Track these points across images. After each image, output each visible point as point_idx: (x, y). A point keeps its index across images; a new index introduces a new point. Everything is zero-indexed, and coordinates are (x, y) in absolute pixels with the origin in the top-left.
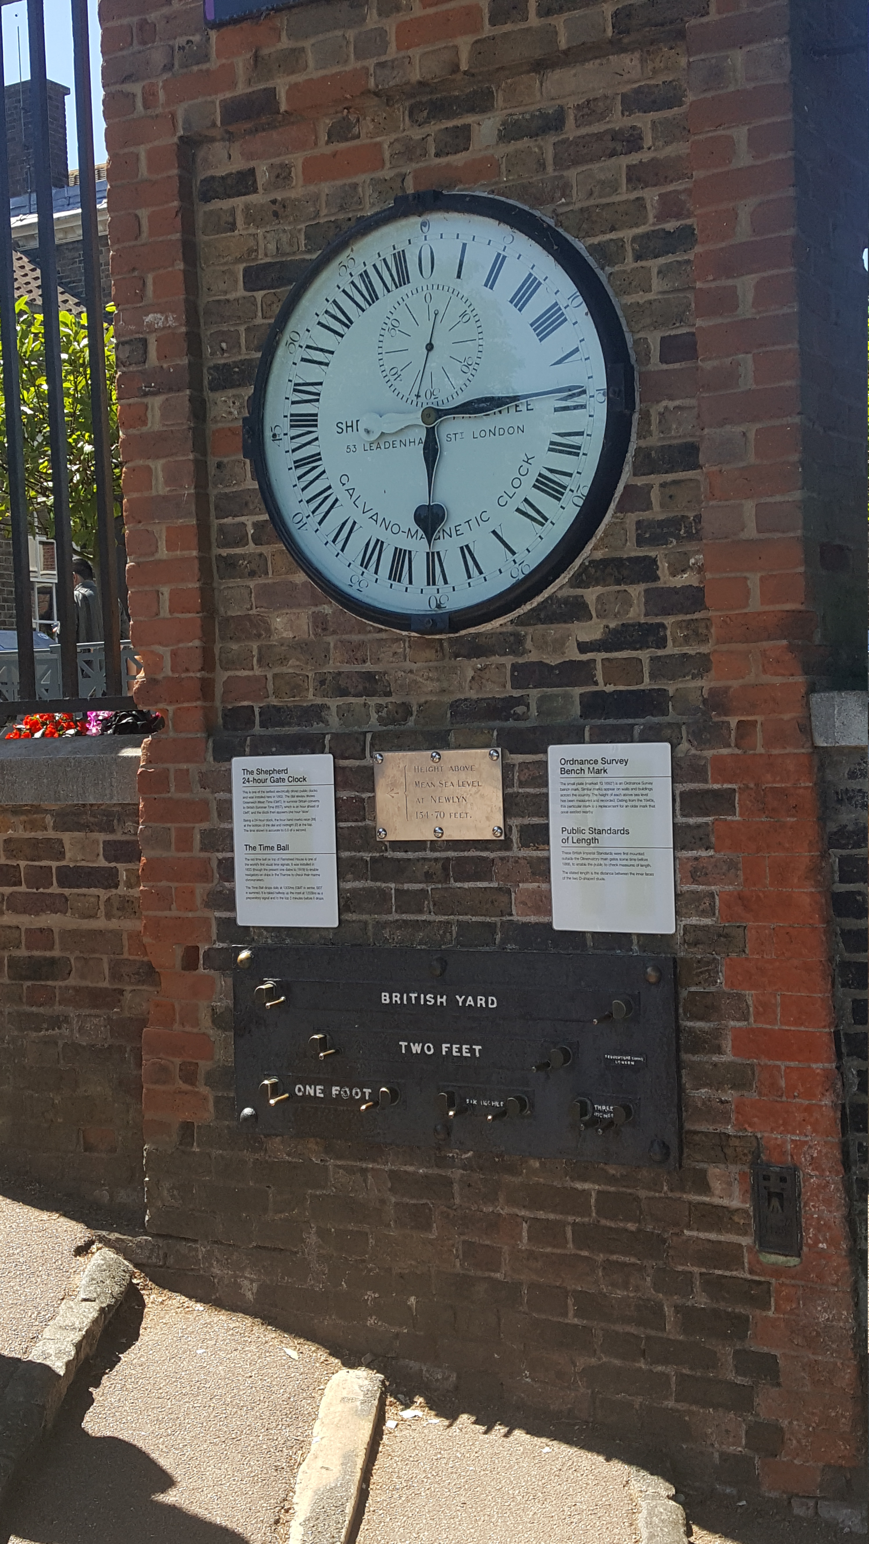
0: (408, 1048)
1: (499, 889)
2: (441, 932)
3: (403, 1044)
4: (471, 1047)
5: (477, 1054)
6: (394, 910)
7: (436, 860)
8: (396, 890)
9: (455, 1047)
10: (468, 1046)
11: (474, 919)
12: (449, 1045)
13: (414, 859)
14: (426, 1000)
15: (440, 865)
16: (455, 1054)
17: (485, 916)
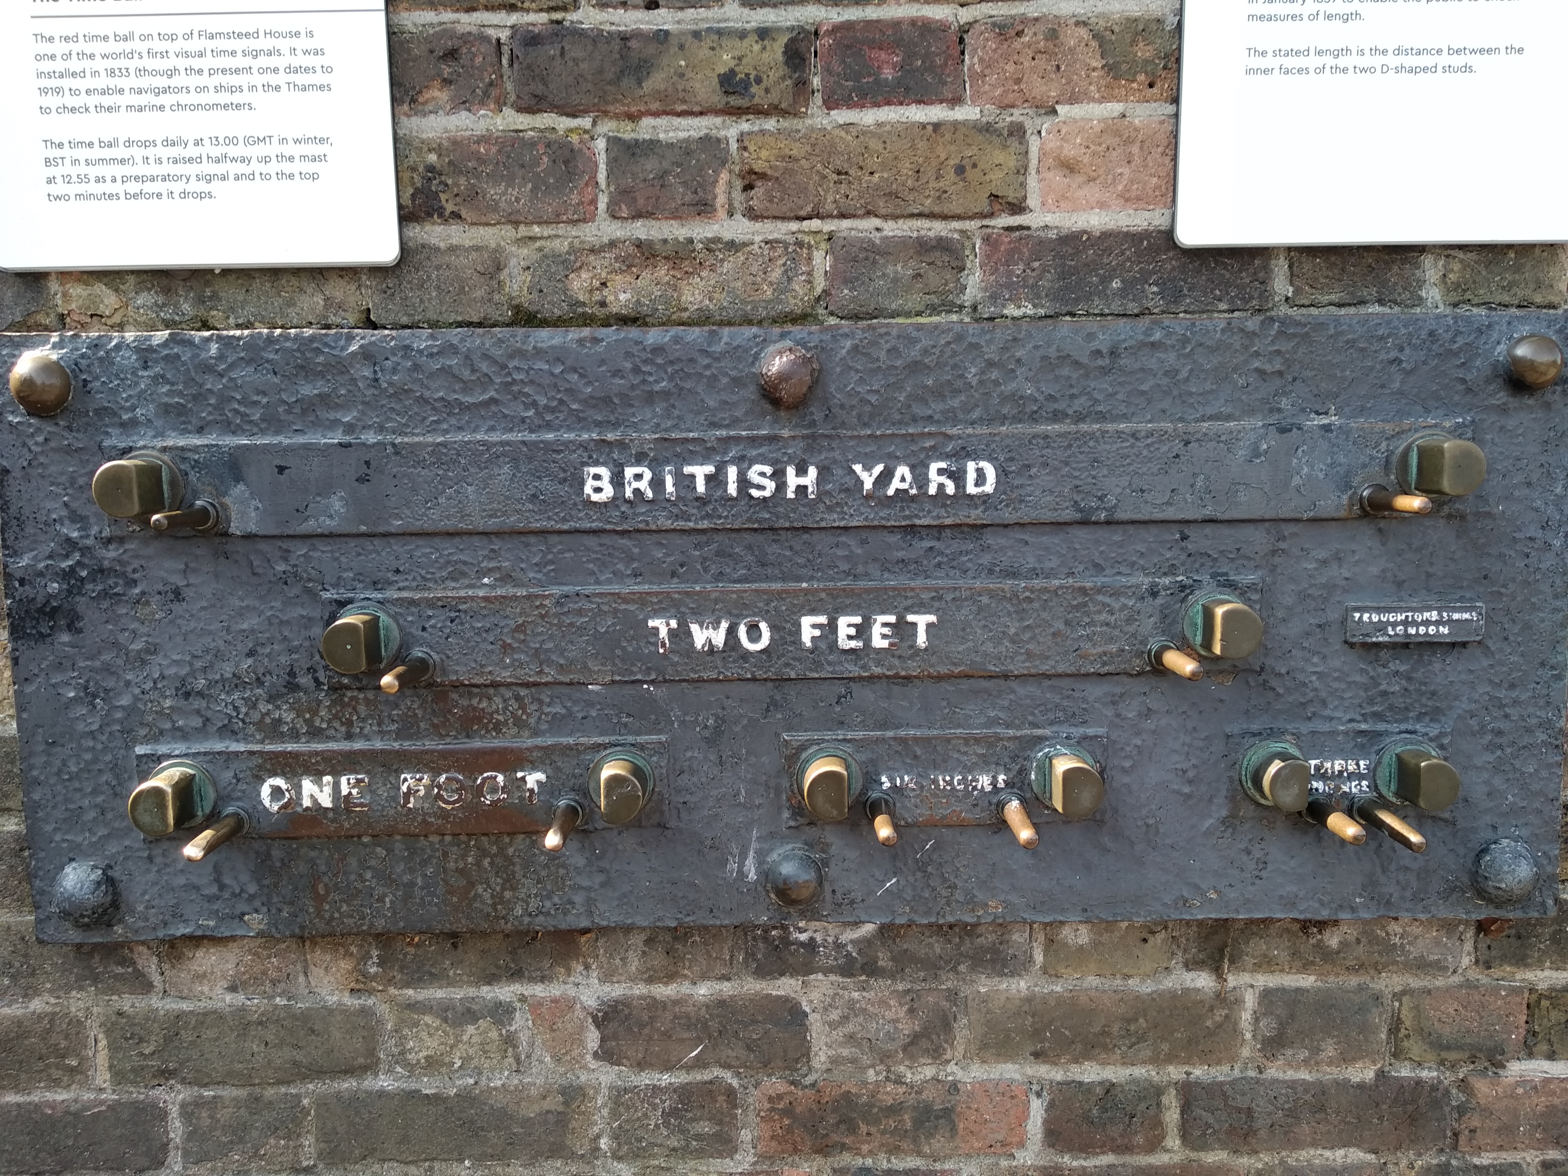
0: (682, 635)
1: (986, 129)
2: (776, 274)
3: (662, 626)
4: (901, 619)
5: (922, 639)
6: (602, 204)
7: (763, 33)
8: (613, 142)
9: (846, 625)
10: (892, 619)
11: (891, 229)
12: (822, 619)
13: (683, 33)
14: (744, 483)
15: (777, 50)
16: (844, 643)
17: (931, 216)
